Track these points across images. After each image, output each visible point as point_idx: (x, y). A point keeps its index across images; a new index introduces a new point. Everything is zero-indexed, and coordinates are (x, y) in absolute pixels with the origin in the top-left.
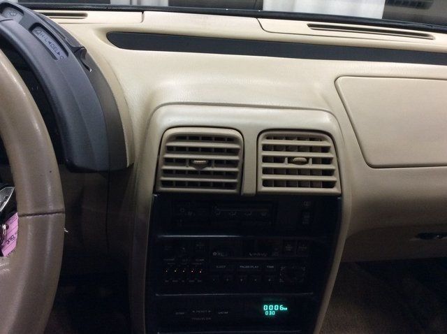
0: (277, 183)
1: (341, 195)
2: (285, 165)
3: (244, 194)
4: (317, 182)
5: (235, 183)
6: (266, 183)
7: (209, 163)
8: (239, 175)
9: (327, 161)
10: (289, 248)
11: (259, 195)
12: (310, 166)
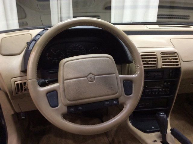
0: (166, 65)
1: (180, 67)
2: (167, 61)
3: (158, 68)
4: (175, 64)
5: (155, 66)
6: (163, 65)
7: (149, 61)
8: (156, 64)
9: (176, 59)
10: (165, 84)
11: (162, 68)
12: (173, 60)
